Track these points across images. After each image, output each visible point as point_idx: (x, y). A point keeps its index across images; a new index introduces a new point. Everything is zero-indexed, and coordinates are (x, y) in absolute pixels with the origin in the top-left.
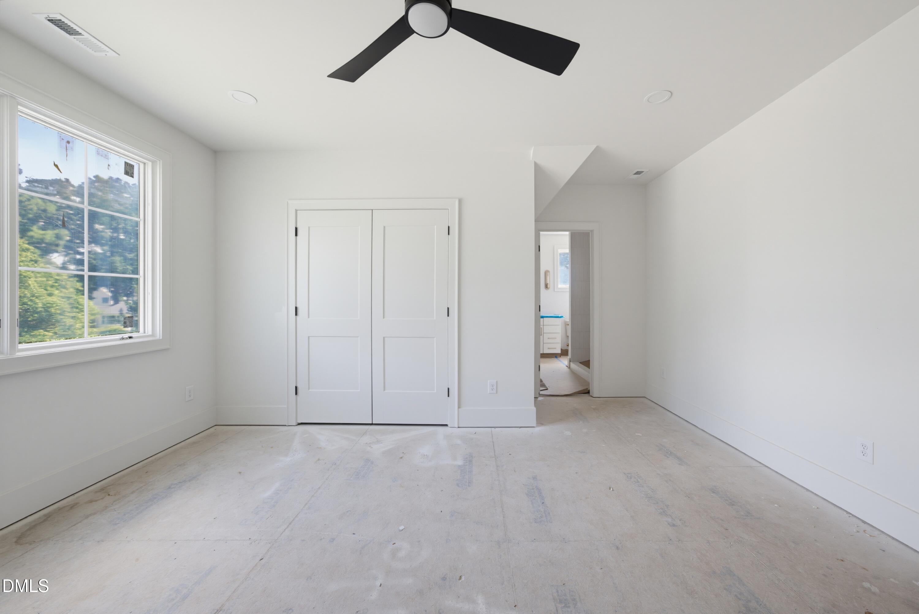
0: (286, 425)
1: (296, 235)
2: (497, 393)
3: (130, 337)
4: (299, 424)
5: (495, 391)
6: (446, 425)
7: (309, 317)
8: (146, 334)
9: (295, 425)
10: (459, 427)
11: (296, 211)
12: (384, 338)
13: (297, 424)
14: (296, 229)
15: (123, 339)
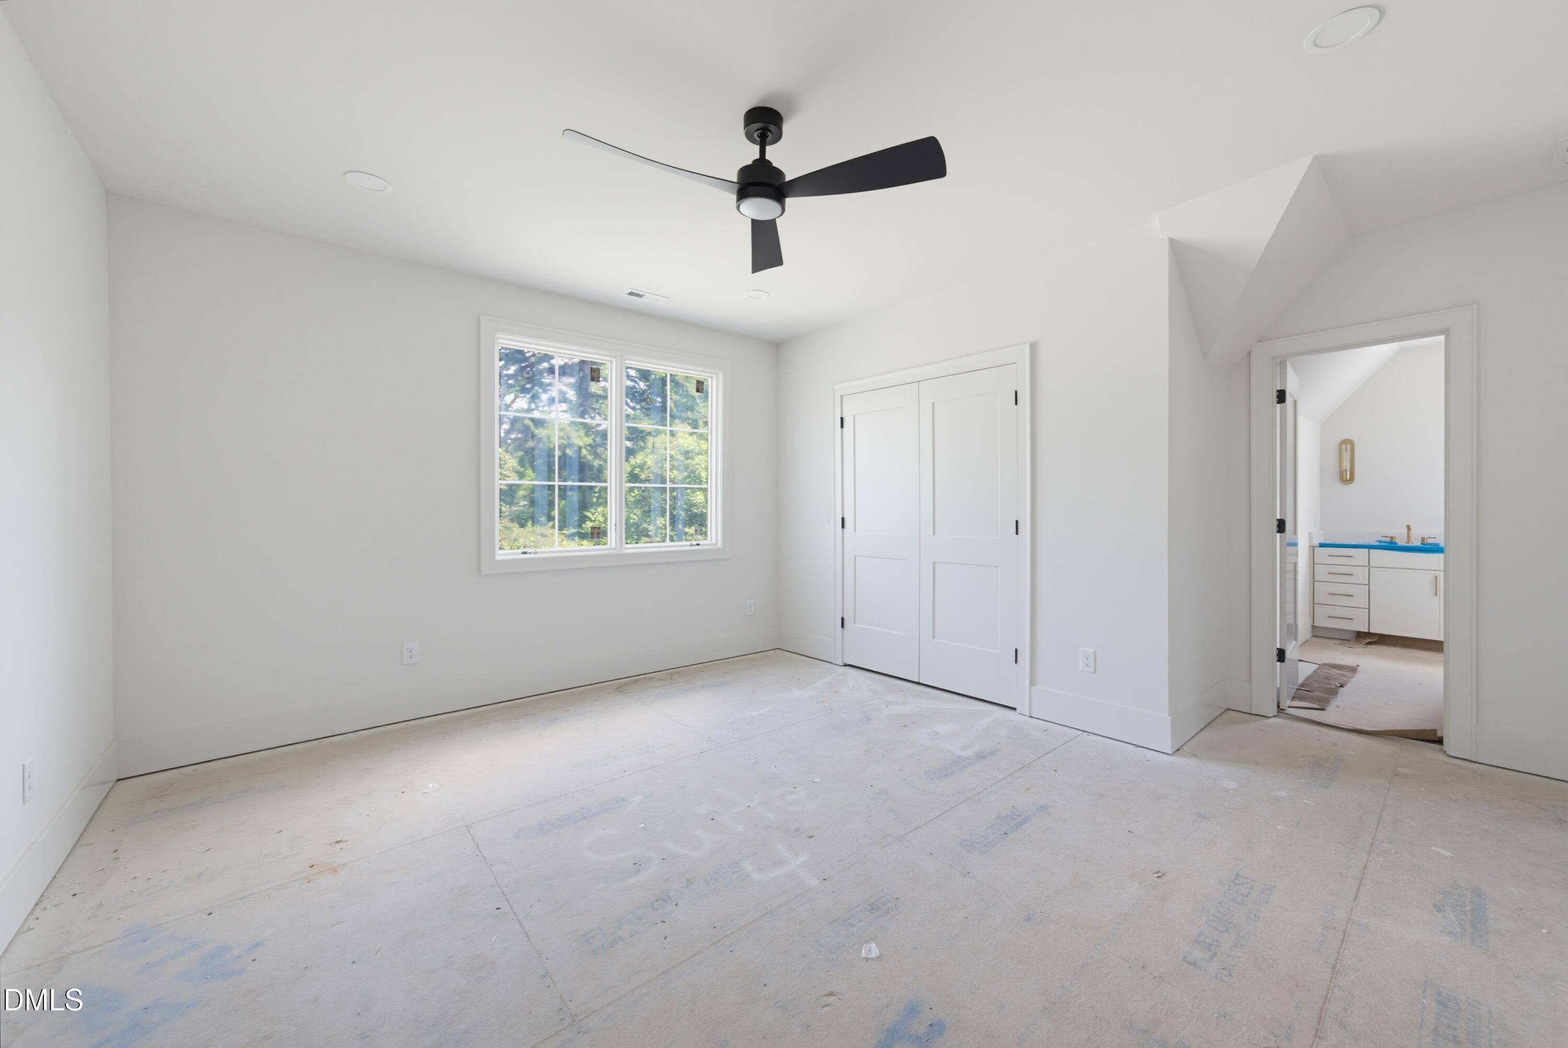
0: (832, 663)
1: (842, 426)
2: (1095, 672)
3: (698, 545)
4: (846, 665)
5: (1091, 669)
6: (1015, 709)
7: (855, 531)
8: (712, 543)
9: (841, 664)
10: (1031, 717)
11: (842, 396)
12: (934, 563)
13: (843, 665)
14: (842, 419)
15: (691, 545)
